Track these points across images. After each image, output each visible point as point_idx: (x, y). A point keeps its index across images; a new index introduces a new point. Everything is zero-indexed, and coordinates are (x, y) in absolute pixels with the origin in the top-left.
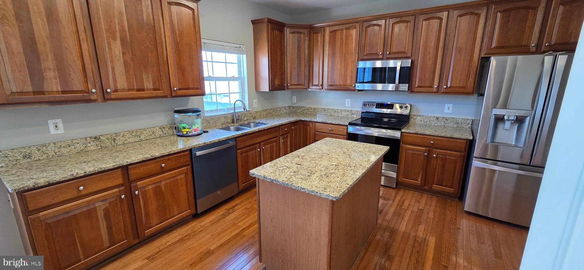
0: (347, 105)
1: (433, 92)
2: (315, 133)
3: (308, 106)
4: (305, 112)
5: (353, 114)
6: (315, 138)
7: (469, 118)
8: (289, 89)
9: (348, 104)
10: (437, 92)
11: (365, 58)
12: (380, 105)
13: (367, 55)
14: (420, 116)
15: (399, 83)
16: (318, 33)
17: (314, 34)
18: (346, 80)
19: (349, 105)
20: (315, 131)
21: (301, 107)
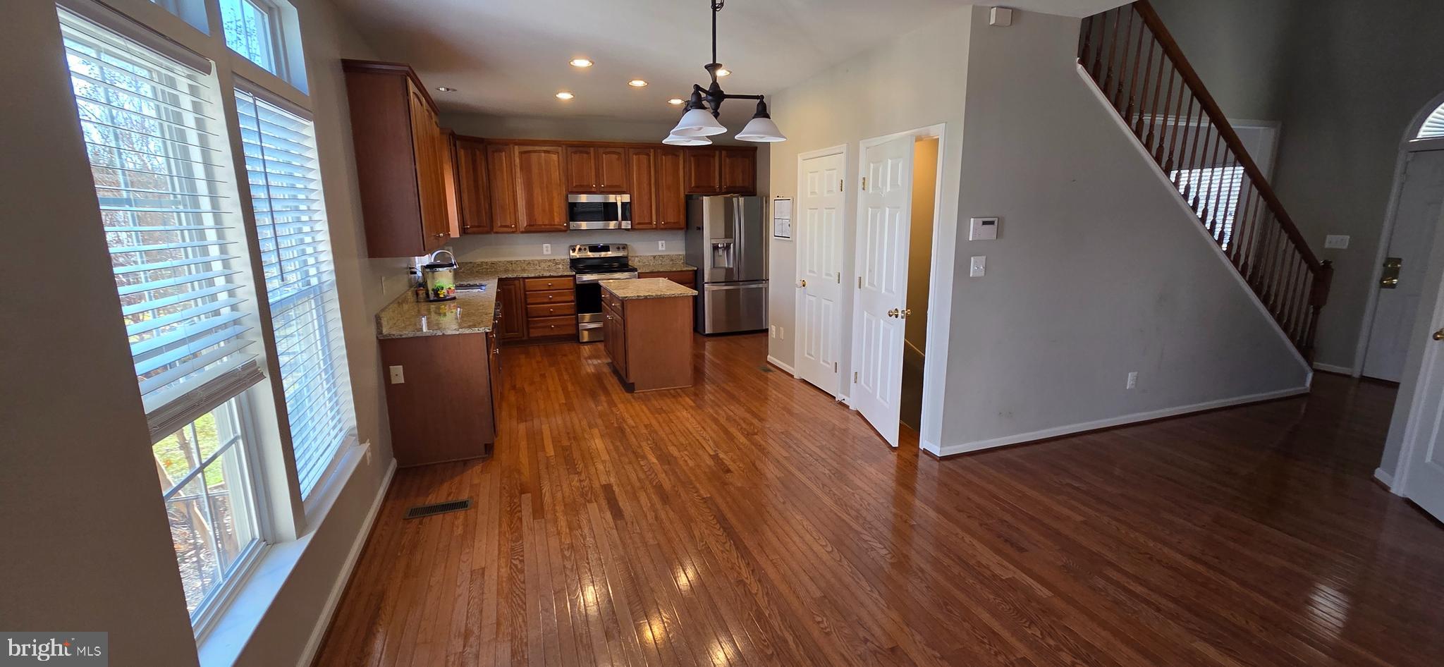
0: (545, 253)
1: (653, 229)
2: (525, 294)
3: (479, 260)
4: (475, 270)
5: (557, 264)
6: (526, 301)
7: (681, 253)
8: (467, 233)
9: (547, 251)
10: (656, 229)
11: (575, 190)
12: (594, 249)
13: (576, 186)
14: (637, 257)
15: (622, 220)
16: (501, 151)
17: (493, 152)
18: (552, 218)
19: (550, 253)
20: (525, 291)
21: (467, 263)
